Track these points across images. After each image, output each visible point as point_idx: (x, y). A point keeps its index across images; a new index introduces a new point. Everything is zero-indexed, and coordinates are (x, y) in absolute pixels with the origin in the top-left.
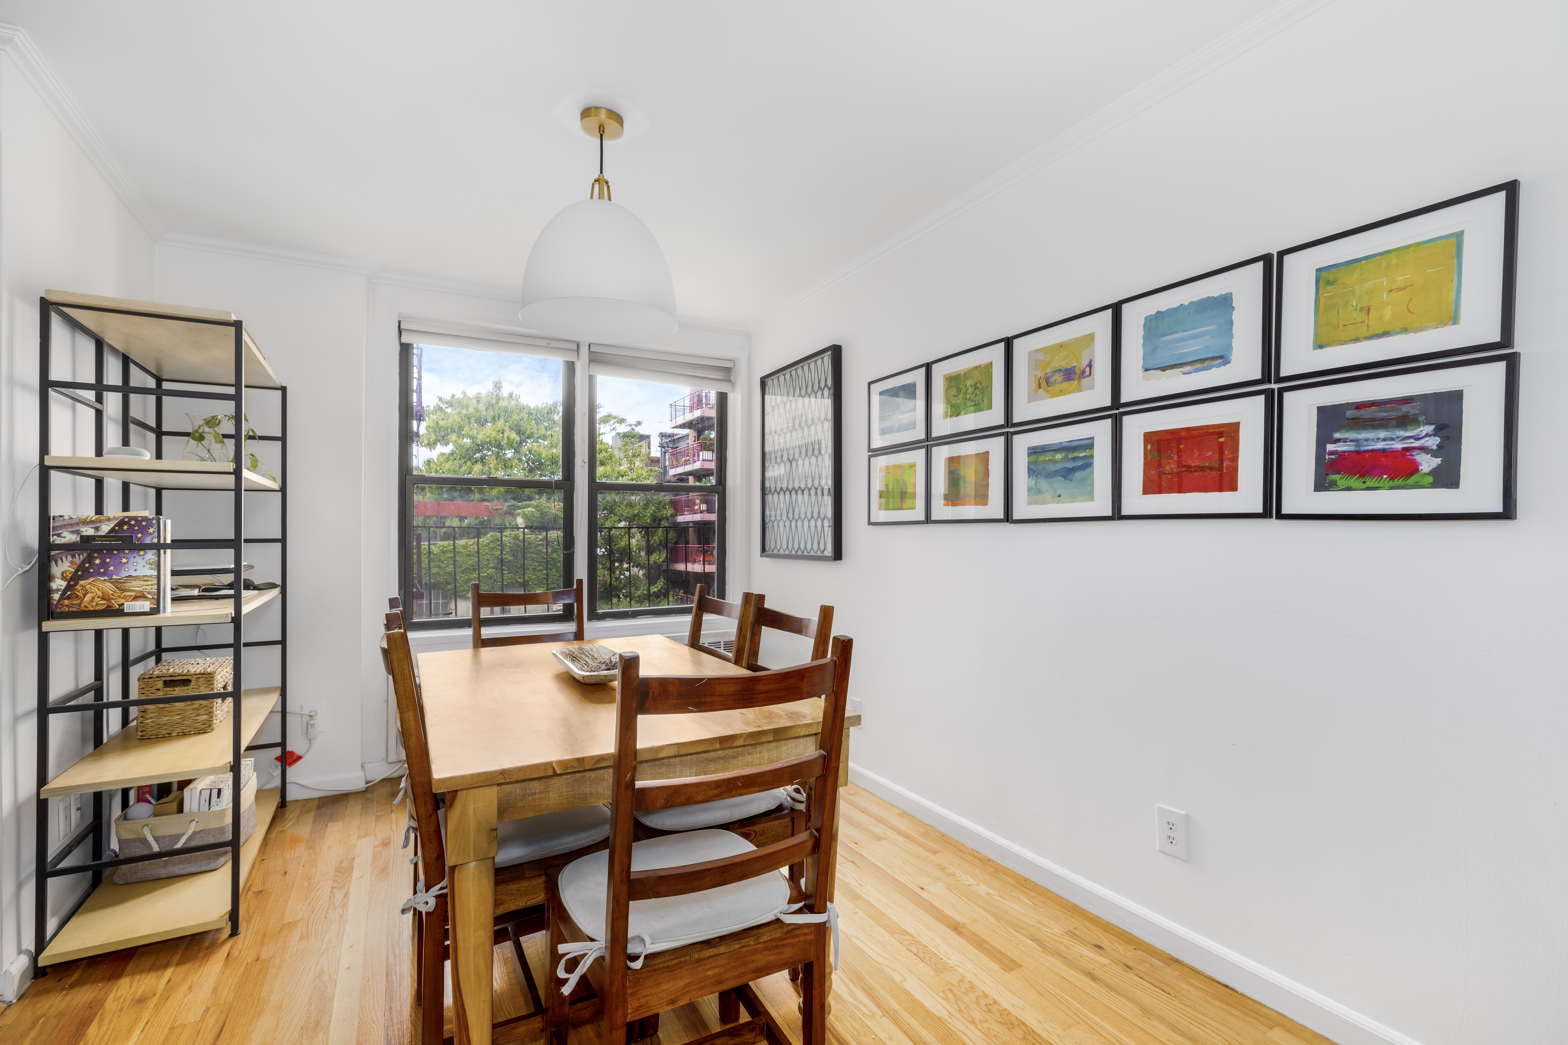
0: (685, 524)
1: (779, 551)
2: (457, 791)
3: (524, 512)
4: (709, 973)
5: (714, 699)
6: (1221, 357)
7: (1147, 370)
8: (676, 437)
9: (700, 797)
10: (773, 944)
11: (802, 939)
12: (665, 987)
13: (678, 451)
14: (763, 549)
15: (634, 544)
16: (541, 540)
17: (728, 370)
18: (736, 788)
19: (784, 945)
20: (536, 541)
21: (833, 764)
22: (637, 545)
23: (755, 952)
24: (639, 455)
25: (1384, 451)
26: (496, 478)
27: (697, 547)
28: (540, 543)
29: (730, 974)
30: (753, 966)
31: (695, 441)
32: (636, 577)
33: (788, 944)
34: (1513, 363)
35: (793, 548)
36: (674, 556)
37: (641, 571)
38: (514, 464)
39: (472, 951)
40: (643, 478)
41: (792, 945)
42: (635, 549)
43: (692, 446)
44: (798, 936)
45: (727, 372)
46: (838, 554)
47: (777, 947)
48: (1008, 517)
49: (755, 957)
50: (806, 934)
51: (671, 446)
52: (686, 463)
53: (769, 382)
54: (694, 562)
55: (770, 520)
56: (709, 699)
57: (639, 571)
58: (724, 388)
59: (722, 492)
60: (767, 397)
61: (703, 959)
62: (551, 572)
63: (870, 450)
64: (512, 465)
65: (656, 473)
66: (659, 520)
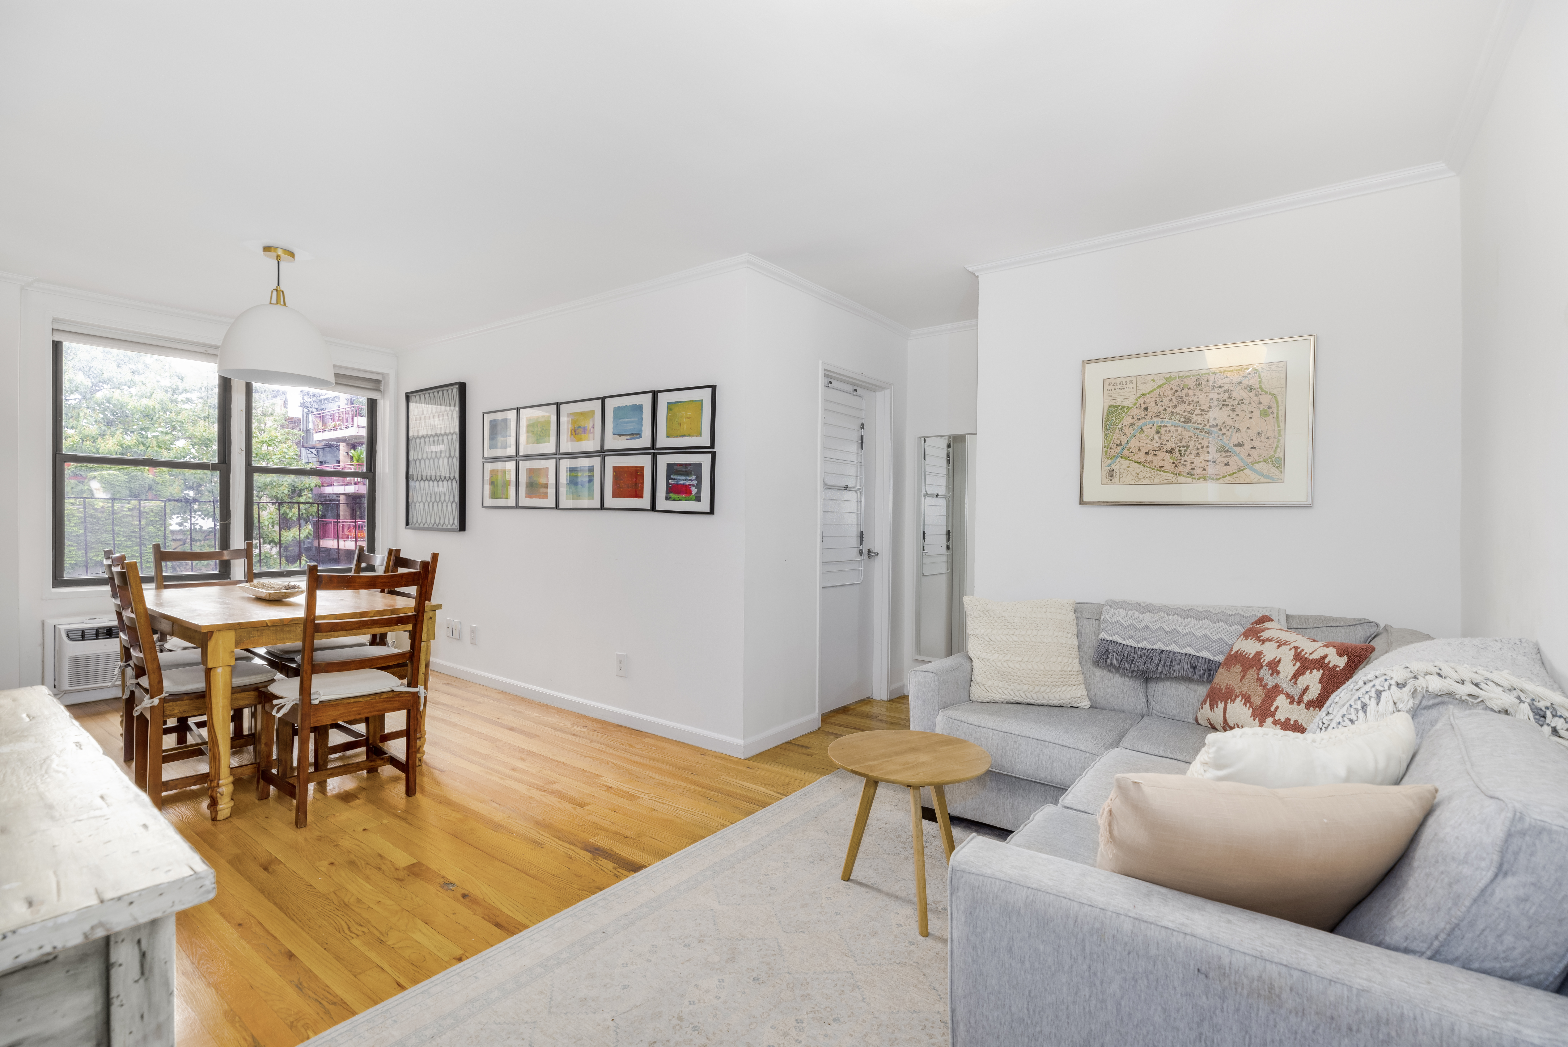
0: (334, 495)
1: (419, 525)
2: (212, 632)
3: (102, 476)
4: (354, 709)
5: (355, 584)
6: (639, 434)
7: (614, 435)
8: (322, 398)
9: (349, 628)
10: (388, 699)
11: (404, 698)
12: (330, 713)
13: (325, 414)
14: (407, 523)
15: (265, 517)
16: (129, 510)
17: (378, 382)
18: (368, 625)
19: (394, 701)
20: (123, 511)
21: (420, 618)
22: (270, 518)
23: (379, 702)
24: (272, 414)
25: (683, 484)
26: (152, 459)
27: (350, 522)
28: (129, 513)
29: (365, 711)
30: (377, 708)
31: (347, 404)
32: (268, 556)
33: (396, 700)
34: (713, 454)
35: (431, 523)
36: (320, 531)
37: (274, 549)
38: (82, 414)
39: (221, 709)
40: (278, 442)
41: (399, 701)
42: (267, 523)
43: (344, 410)
44: (402, 697)
45: (376, 384)
46: (462, 527)
47: (390, 701)
48: (557, 507)
49: (378, 705)
50: (406, 697)
51: (317, 407)
52: (336, 428)
53: (412, 398)
54: (347, 538)
55: (413, 501)
56: (353, 584)
57: (271, 549)
58: (373, 395)
59: (372, 477)
60: (411, 405)
61: (350, 703)
62: (144, 548)
63: (483, 458)
64: (79, 414)
65: (296, 437)
66: (300, 490)
